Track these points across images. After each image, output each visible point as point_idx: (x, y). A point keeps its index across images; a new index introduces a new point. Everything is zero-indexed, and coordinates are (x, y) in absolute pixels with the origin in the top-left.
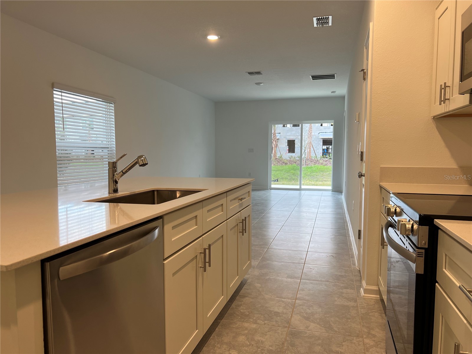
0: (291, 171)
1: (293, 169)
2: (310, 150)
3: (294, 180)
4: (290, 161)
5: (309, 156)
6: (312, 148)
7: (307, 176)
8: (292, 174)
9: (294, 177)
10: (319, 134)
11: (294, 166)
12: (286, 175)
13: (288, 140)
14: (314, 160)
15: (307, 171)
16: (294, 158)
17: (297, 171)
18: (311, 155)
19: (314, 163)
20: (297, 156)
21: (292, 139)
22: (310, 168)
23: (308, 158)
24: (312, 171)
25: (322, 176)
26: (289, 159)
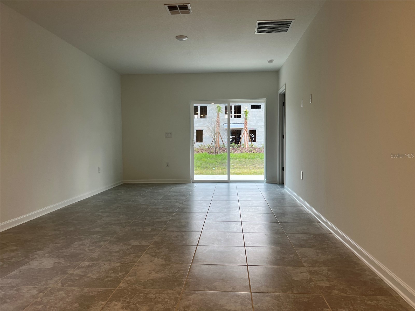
0: (203, 159)
1: (205, 157)
2: (218, 139)
3: (206, 168)
4: (200, 149)
5: (218, 145)
6: (220, 137)
7: (219, 164)
8: (204, 161)
9: (206, 165)
10: (224, 125)
11: (206, 154)
12: (199, 163)
13: (196, 131)
14: (223, 148)
15: (218, 158)
16: (204, 147)
17: (208, 159)
18: (220, 144)
19: (223, 151)
20: (207, 145)
21: (200, 129)
22: (220, 155)
23: (217, 147)
24: (222, 159)
25: (233, 163)
26: (199, 147)
